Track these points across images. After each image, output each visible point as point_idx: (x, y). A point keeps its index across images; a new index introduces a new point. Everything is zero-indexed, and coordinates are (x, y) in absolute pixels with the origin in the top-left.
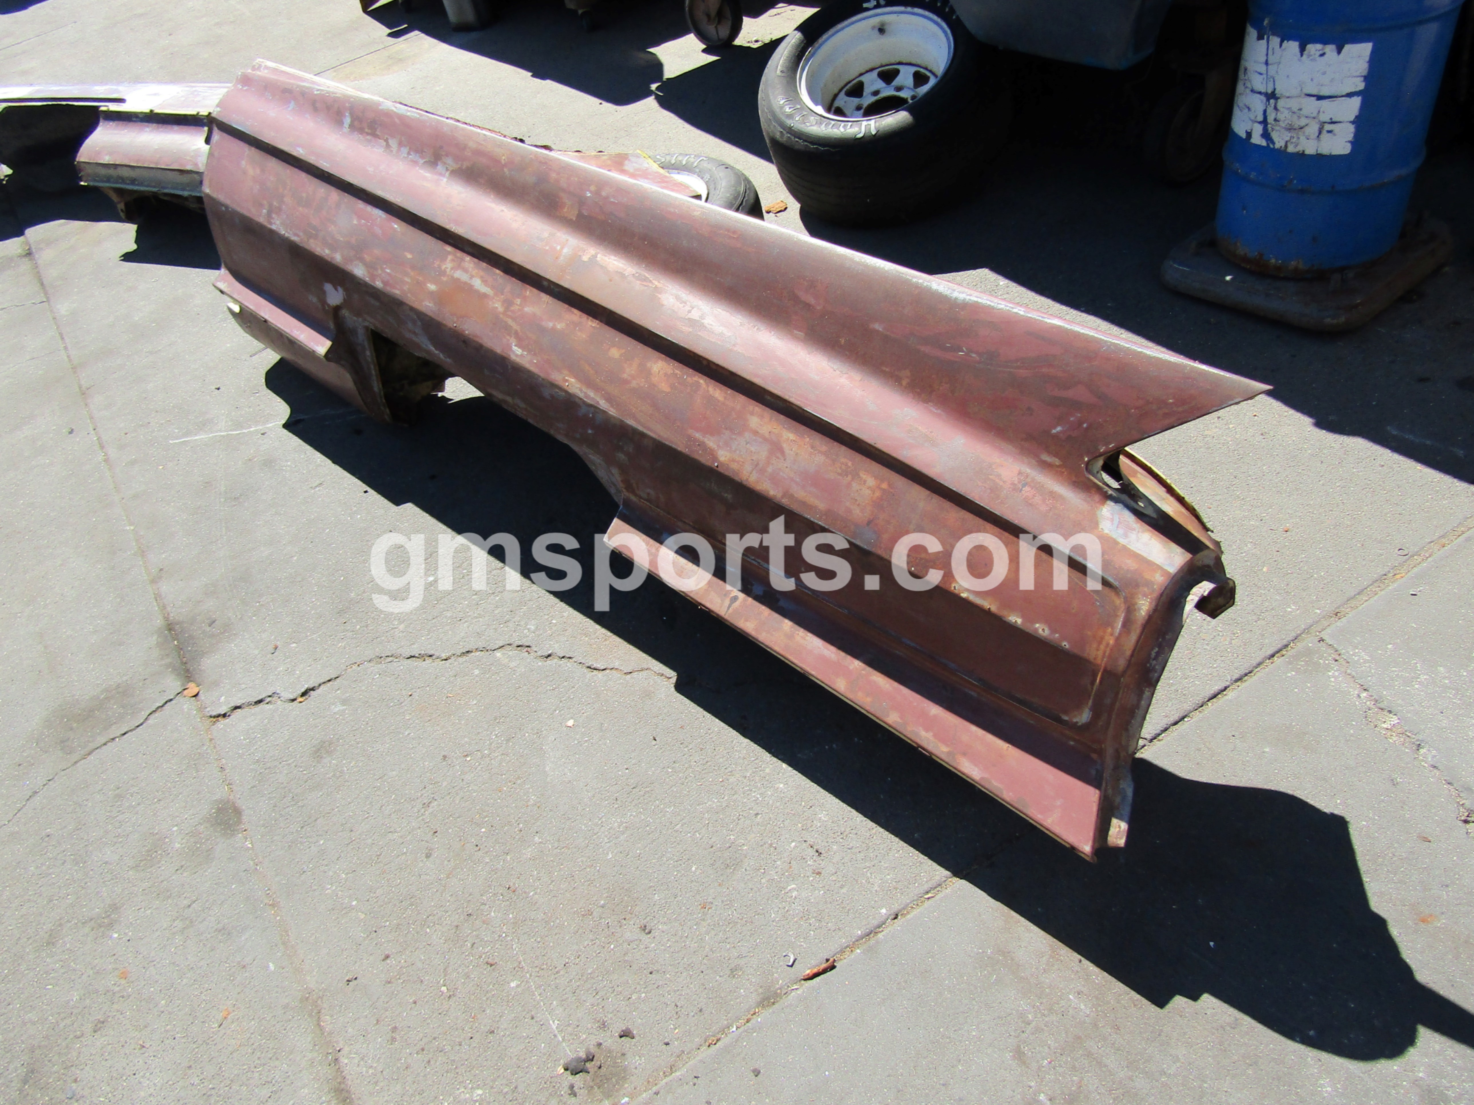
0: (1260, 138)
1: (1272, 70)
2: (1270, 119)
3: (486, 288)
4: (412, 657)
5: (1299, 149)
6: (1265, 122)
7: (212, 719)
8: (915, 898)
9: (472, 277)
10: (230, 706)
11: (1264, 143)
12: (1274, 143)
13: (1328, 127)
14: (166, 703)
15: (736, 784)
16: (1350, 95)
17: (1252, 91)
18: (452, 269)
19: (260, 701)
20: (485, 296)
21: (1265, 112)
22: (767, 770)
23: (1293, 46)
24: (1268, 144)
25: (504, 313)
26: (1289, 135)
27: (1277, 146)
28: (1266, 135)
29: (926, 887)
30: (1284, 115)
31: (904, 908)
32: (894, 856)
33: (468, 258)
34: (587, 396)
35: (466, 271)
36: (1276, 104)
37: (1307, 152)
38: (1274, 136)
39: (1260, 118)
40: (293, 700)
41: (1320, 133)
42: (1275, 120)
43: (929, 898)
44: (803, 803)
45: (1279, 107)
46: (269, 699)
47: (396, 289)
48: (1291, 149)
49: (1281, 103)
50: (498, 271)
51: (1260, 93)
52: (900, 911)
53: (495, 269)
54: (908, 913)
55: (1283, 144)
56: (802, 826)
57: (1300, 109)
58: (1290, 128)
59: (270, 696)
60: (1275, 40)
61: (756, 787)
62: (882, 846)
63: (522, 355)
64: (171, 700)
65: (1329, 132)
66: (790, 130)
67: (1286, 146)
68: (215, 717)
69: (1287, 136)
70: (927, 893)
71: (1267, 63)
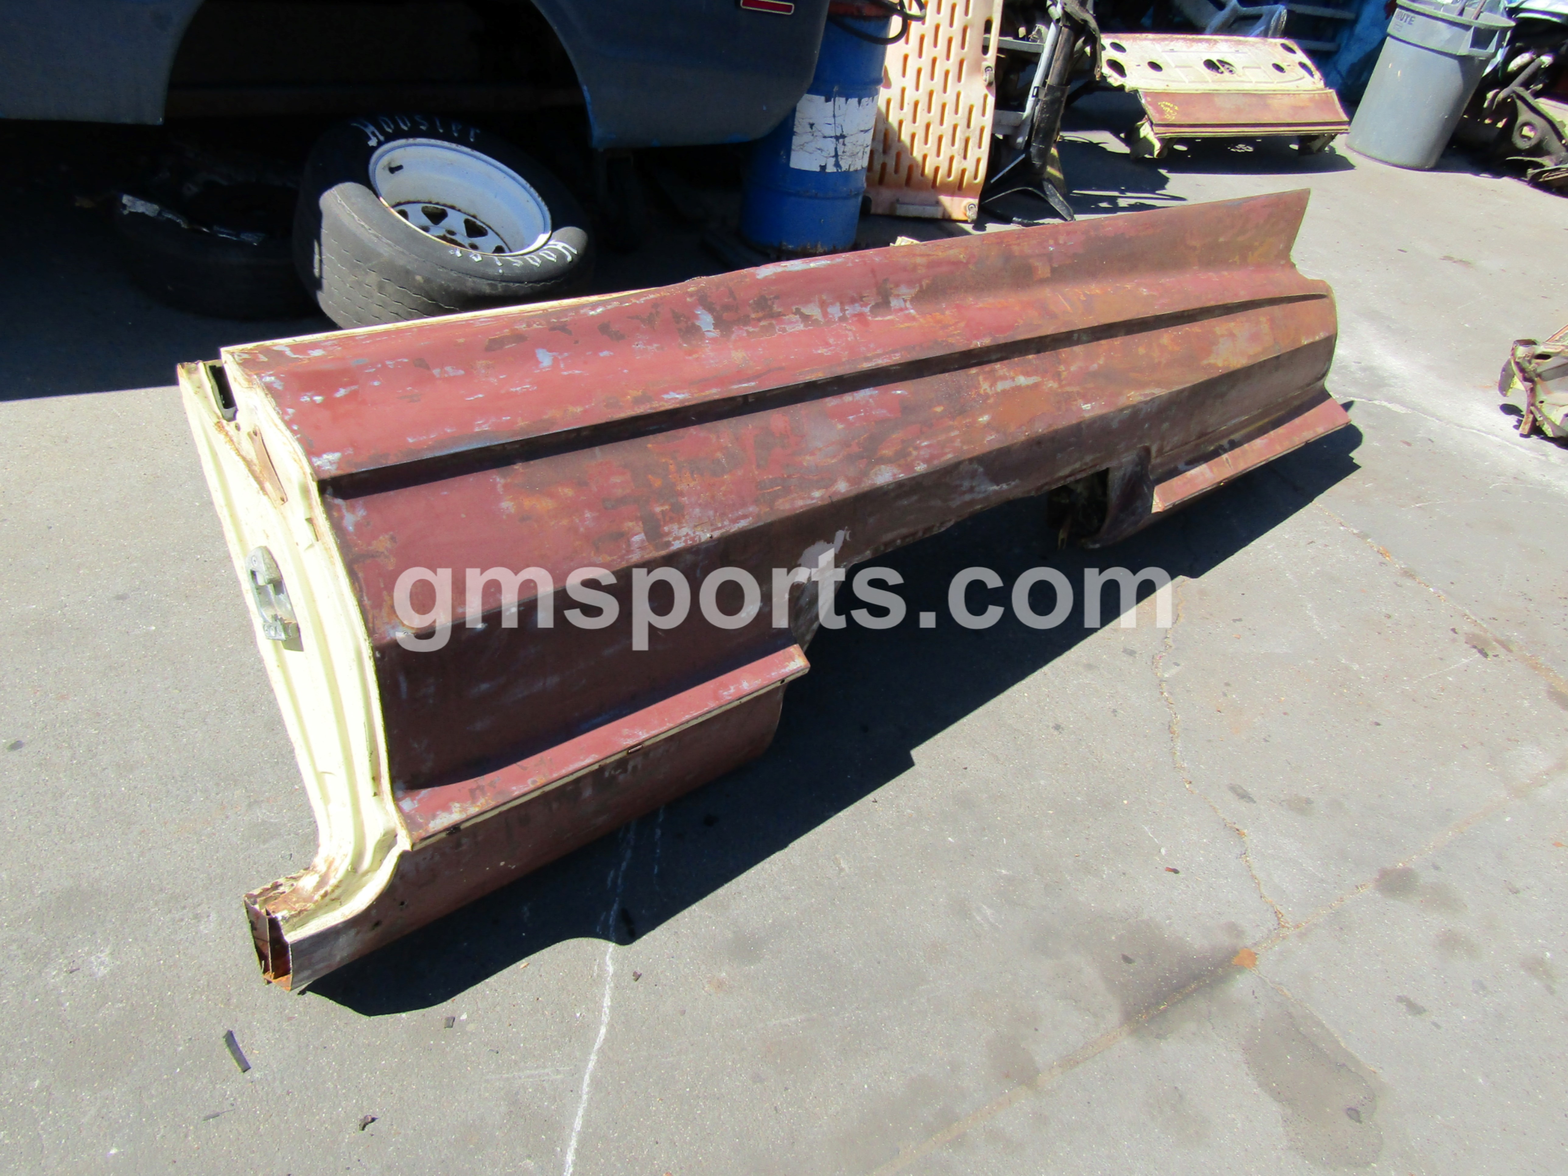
0: (832, 167)
1: (838, 120)
2: (840, 153)
3: (1033, 378)
5: (856, 167)
6: (836, 155)
9: (1013, 379)
11: (834, 170)
12: (841, 168)
13: (865, 150)
17: (825, 137)
18: (991, 387)
20: (1036, 386)
21: (836, 149)
23: (854, 101)
24: (837, 170)
25: (1061, 386)
26: (851, 160)
27: (843, 169)
28: (837, 165)
30: (849, 148)
33: (998, 366)
34: (1146, 395)
35: (1003, 378)
36: (844, 142)
37: (858, 169)
38: (842, 163)
39: (833, 154)
41: (863, 155)
42: (844, 152)
45: (846, 143)
47: (946, 454)
48: (851, 170)
49: (847, 140)
50: (1030, 357)
51: (831, 137)
53: (1027, 357)
55: (848, 168)
57: (855, 141)
58: (852, 155)
60: (841, 101)
63: (1093, 407)
65: (866, 153)
66: (502, 278)
69: (849, 161)
71: (834, 116)
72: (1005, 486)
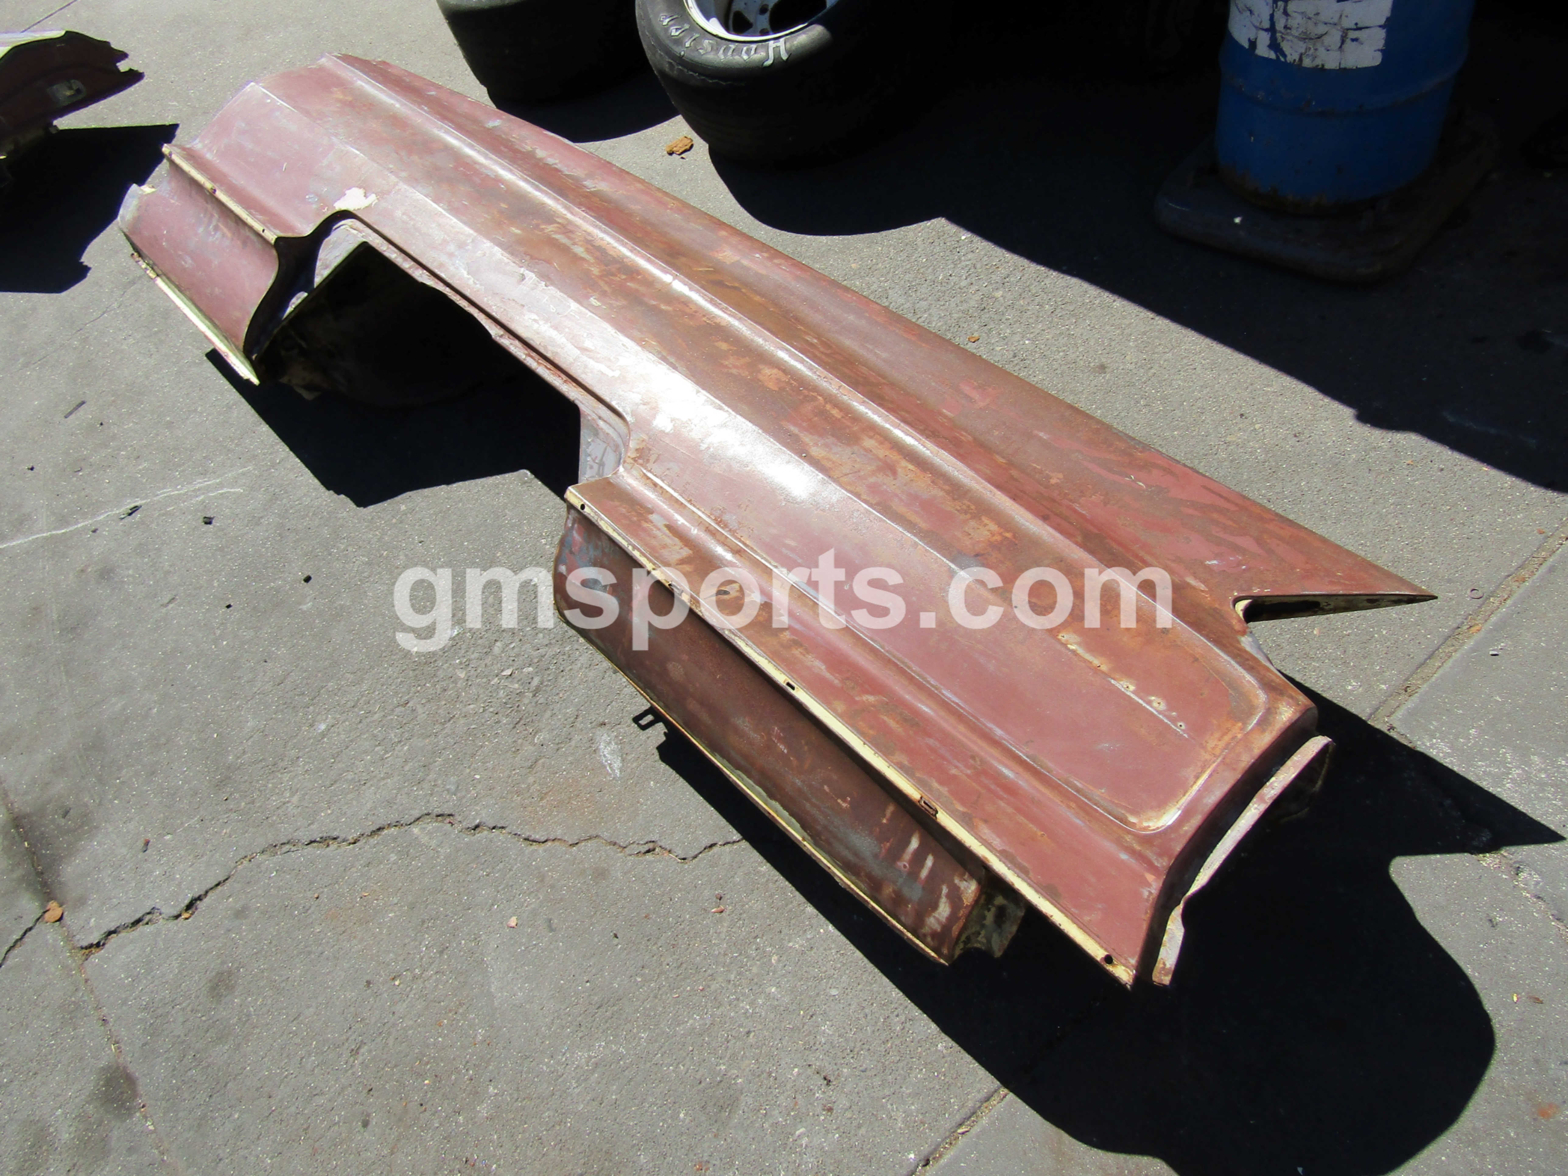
0: (1267, 49)
2: (1279, 26)
4: (311, 842)
5: (1318, 62)
6: (1272, 29)
7: (84, 951)
8: (947, 1133)
10: (102, 932)
11: (1272, 55)
12: (1285, 56)
13: (1352, 34)
14: (25, 933)
15: (719, 991)
19: (138, 922)
21: (1272, 16)
22: (755, 970)
24: (1278, 57)
26: (1304, 46)
27: (1289, 59)
28: (1274, 45)
29: (958, 1118)
30: (1296, 21)
31: (935, 1150)
32: (916, 1077)
36: (1286, 7)
37: (1326, 67)
38: (1285, 46)
39: (1267, 25)
40: (177, 917)
41: (1343, 42)
42: (1286, 27)
43: (963, 1133)
44: (802, 1012)
45: (1289, 12)
46: (148, 918)
48: (1307, 63)
49: (1292, 7)
52: (932, 1153)
54: (941, 1156)
55: (1296, 58)
56: (804, 1045)
57: (1318, 14)
58: (1305, 37)
59: (149, 913)
61: (743, 994)
62: (901, 1065)
64: (30, 929)
65: (1353, 40)
66: (681, 60)
67: (1301, 59)
68: (86, 948)
69: (1301, 47)
70: (961, 1125)
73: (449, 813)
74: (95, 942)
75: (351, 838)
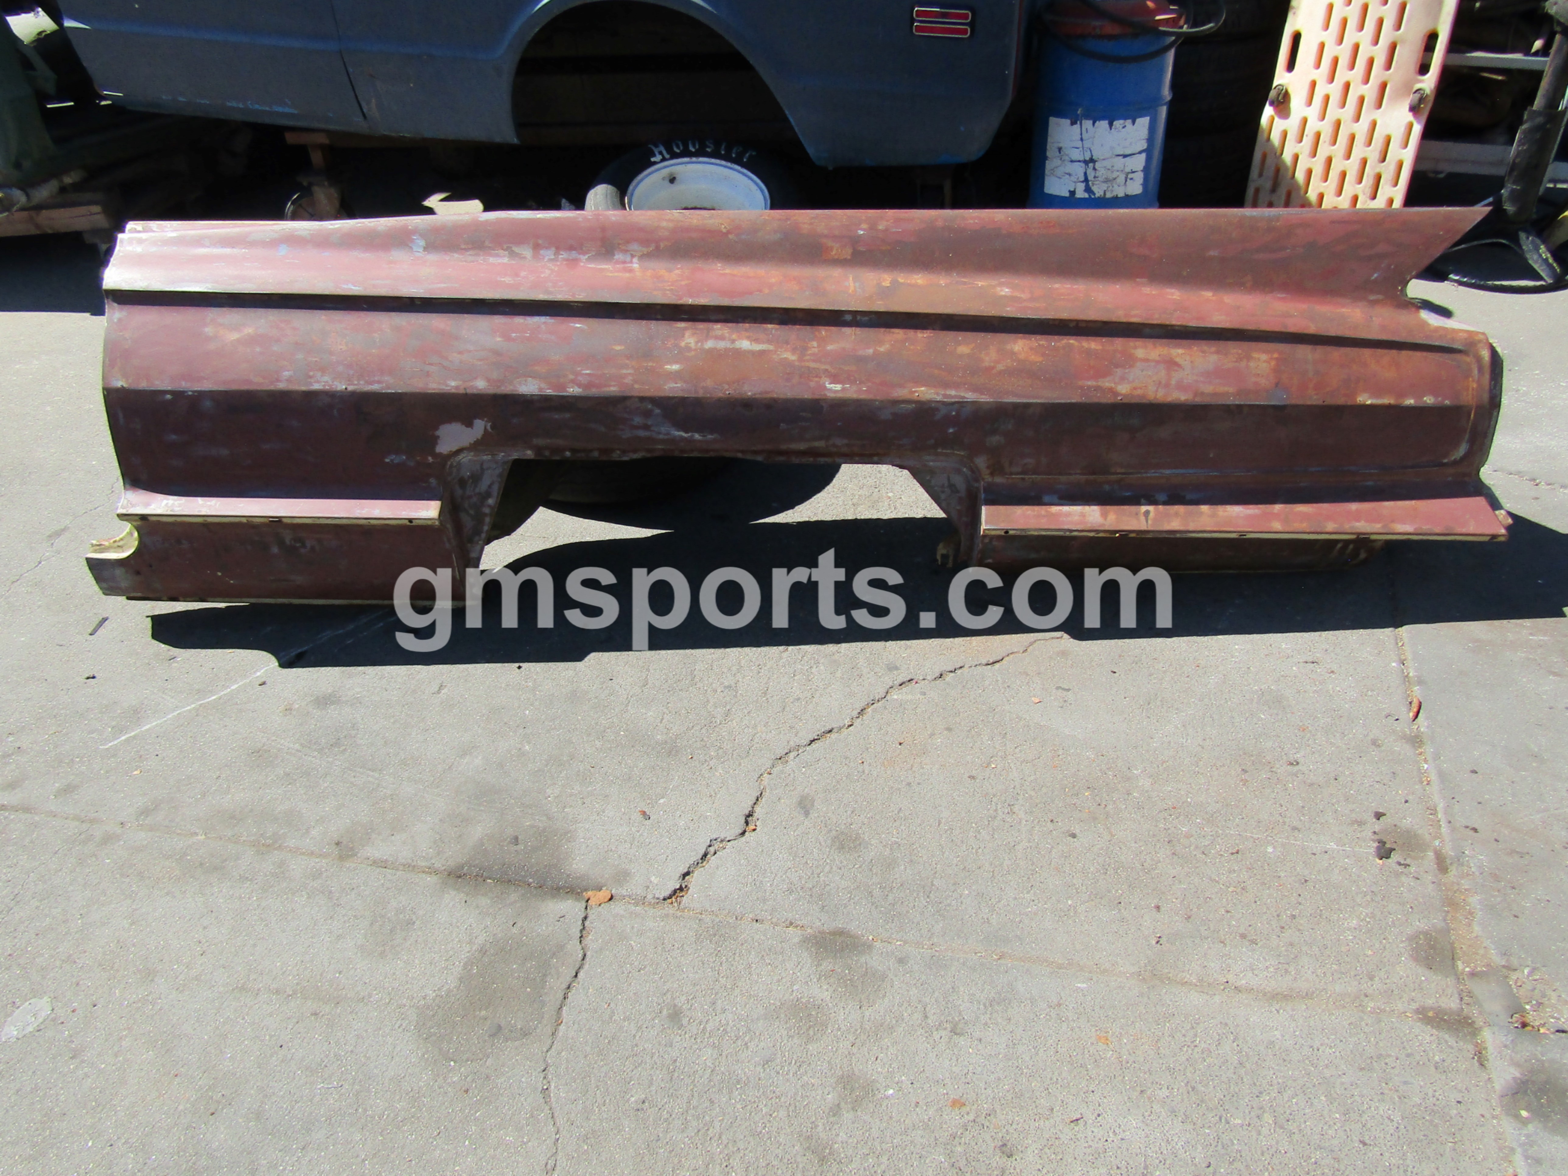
0: (1083, 192)
1: (1087, 144)
2: (1090, 178)
3: (761, 345)
4: (812, 741)
5: (1114, 194)
6: (1086, 180)
7: (669, 901)
8: (1396, 649)
9: (733, 341)
10: (677, 878)
11: (1086, 196)
12: (1094, 194)
13: (1130, 176)
14: (583, 921)
16: (1140, 153)
17: (1072, 161)
18: (697, 343)
19: (705, 855)
20: (762, 353)
21: (1085, 174)
23: (1104, 124)
24: (1090, 196)
25: (800, 359)
26: (1107, 185)
27: (1097, 195)
28: (1088, 189)
30: (1102, 172)
33: (718, 326)
34: (947, 396)
35: (720, 338)
36: (1094, 165)
37: (1119, 196)
38: (1094, 189)
39: (1082, 179)
40: (743, 833)
41: (1126, 181)
42: (1095, 177)
43: (1402, 645)
45: (1096, 167)
46: (712, 849)
47: (610, 386)
48: (1109, 195)
49: (1097, 165)
50: (770, 326)
51: (1079, 161)
52: (1400, 659)
53: (765, 326)
54: (1405, 657)
55: (1102, 194)
57: (1113, 166)
58: (1107, 181)
59: (710, 846)
60: (1087, 124)
63: (843, 389)
64: (586, 918)
65: (1131, 179)
67: (1105, 194)
68: (670, 897)
69: (1104, 186)
70: (1397, 644)
71: (1082, 139)
72: (697, 436)
73: (908, 679)
74: (678, 887)
75: (847, 722)
